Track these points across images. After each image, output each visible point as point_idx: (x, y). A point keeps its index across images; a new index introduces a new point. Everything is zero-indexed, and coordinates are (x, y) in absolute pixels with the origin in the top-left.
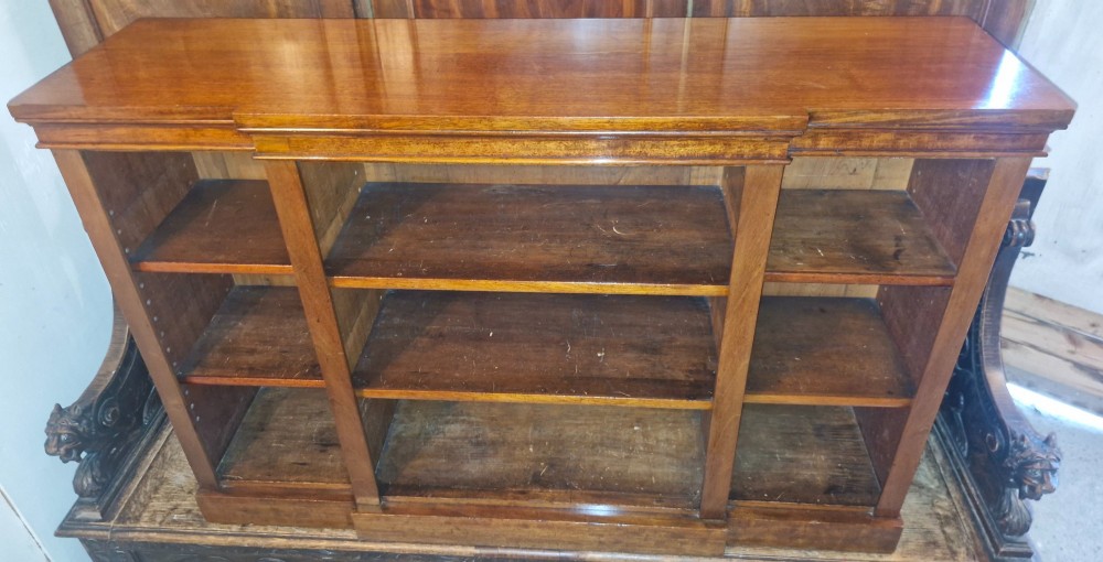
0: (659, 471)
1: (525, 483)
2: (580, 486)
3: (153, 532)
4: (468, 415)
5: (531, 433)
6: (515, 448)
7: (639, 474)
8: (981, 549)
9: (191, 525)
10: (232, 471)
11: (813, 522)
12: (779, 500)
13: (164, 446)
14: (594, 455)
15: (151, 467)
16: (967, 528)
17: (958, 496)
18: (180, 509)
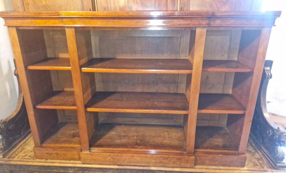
0: (173, 142)
1: (133, 145)
2: (150, 145)
3: (18, 161)
4: (117, 130)
5: (135, 134)
6: (130, 137)
7: (167, 143)
8: (271, 166)
9: (30, 159)
10: (45, 142)
11: (220, 155)
12: (209, 149)
13: (26, 141)
14: (154, 139)
15: (21, 146)
16: (265, 161)
17: (261, 154)
18: (28, 156)
